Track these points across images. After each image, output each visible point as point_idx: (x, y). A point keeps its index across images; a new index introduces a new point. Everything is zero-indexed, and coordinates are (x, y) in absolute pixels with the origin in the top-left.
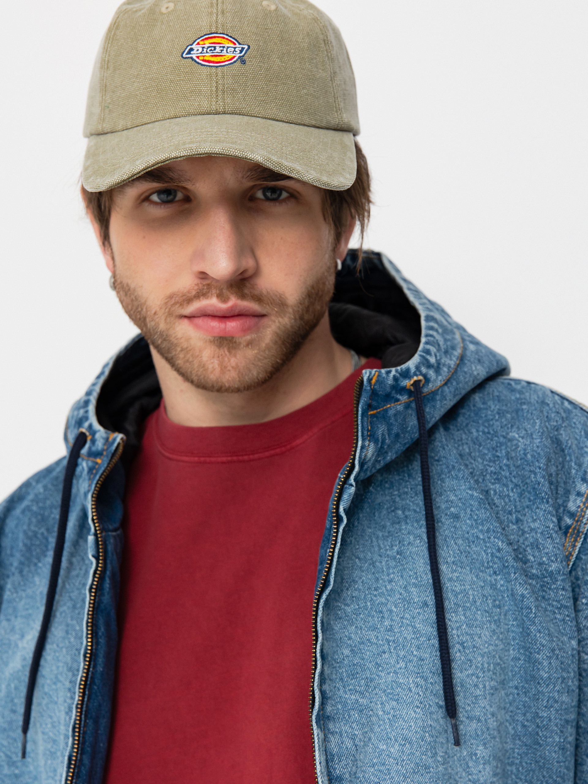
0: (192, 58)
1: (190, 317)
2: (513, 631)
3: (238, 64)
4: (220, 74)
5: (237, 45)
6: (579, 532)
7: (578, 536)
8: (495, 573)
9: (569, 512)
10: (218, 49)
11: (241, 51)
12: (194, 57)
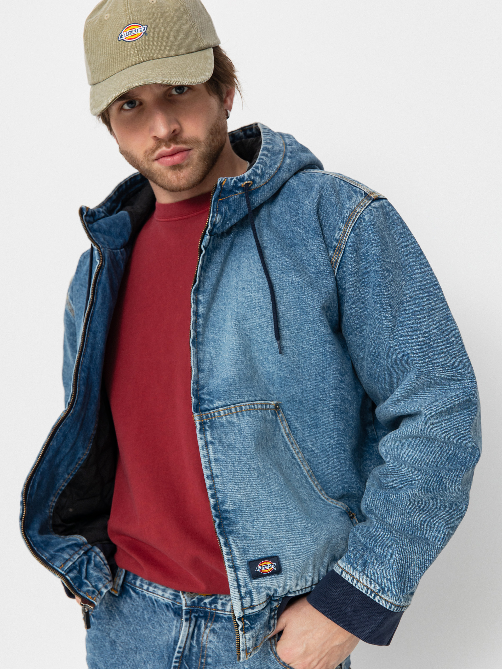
0: (123, 40)
1: (157, 159)
2: (292, 302)
3: (144, 36)
4: (137, 44)
5: (142, 27)
6: (341, 249)
7: (340, 251)
8: (283, 273)
9: (336, 239)
10: (133, 32)
11: (144, 29)
12: (124, 39)
